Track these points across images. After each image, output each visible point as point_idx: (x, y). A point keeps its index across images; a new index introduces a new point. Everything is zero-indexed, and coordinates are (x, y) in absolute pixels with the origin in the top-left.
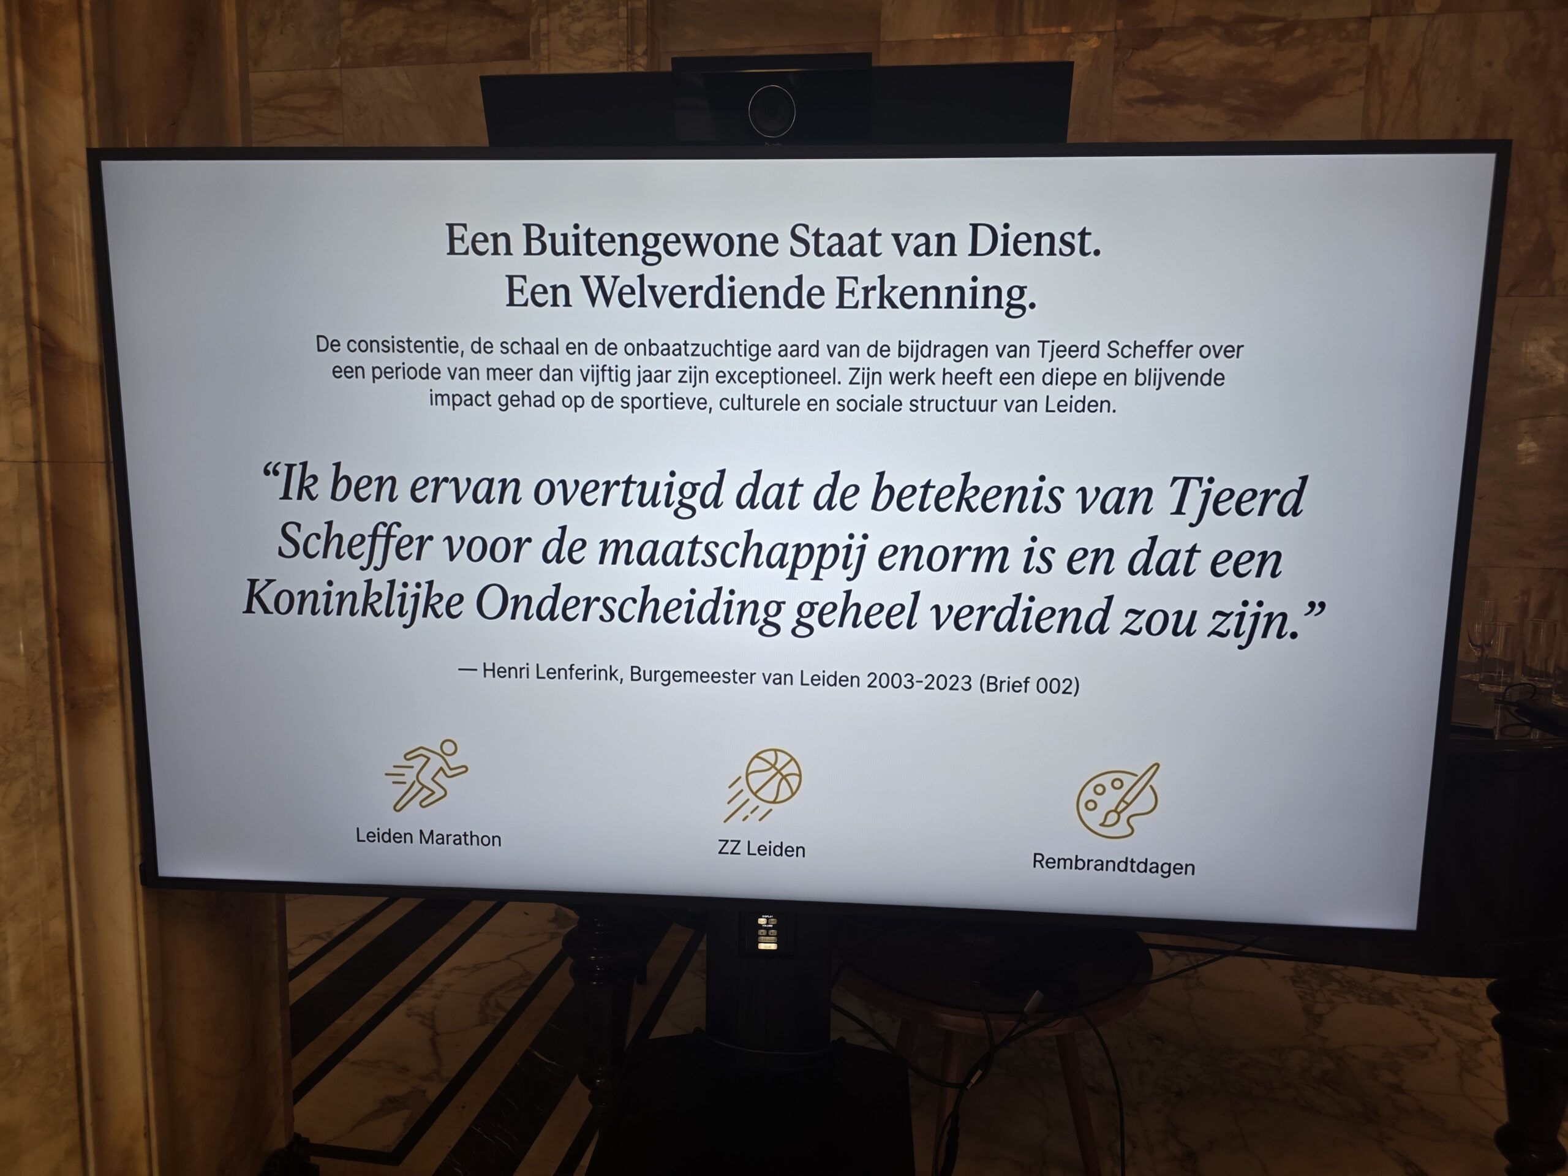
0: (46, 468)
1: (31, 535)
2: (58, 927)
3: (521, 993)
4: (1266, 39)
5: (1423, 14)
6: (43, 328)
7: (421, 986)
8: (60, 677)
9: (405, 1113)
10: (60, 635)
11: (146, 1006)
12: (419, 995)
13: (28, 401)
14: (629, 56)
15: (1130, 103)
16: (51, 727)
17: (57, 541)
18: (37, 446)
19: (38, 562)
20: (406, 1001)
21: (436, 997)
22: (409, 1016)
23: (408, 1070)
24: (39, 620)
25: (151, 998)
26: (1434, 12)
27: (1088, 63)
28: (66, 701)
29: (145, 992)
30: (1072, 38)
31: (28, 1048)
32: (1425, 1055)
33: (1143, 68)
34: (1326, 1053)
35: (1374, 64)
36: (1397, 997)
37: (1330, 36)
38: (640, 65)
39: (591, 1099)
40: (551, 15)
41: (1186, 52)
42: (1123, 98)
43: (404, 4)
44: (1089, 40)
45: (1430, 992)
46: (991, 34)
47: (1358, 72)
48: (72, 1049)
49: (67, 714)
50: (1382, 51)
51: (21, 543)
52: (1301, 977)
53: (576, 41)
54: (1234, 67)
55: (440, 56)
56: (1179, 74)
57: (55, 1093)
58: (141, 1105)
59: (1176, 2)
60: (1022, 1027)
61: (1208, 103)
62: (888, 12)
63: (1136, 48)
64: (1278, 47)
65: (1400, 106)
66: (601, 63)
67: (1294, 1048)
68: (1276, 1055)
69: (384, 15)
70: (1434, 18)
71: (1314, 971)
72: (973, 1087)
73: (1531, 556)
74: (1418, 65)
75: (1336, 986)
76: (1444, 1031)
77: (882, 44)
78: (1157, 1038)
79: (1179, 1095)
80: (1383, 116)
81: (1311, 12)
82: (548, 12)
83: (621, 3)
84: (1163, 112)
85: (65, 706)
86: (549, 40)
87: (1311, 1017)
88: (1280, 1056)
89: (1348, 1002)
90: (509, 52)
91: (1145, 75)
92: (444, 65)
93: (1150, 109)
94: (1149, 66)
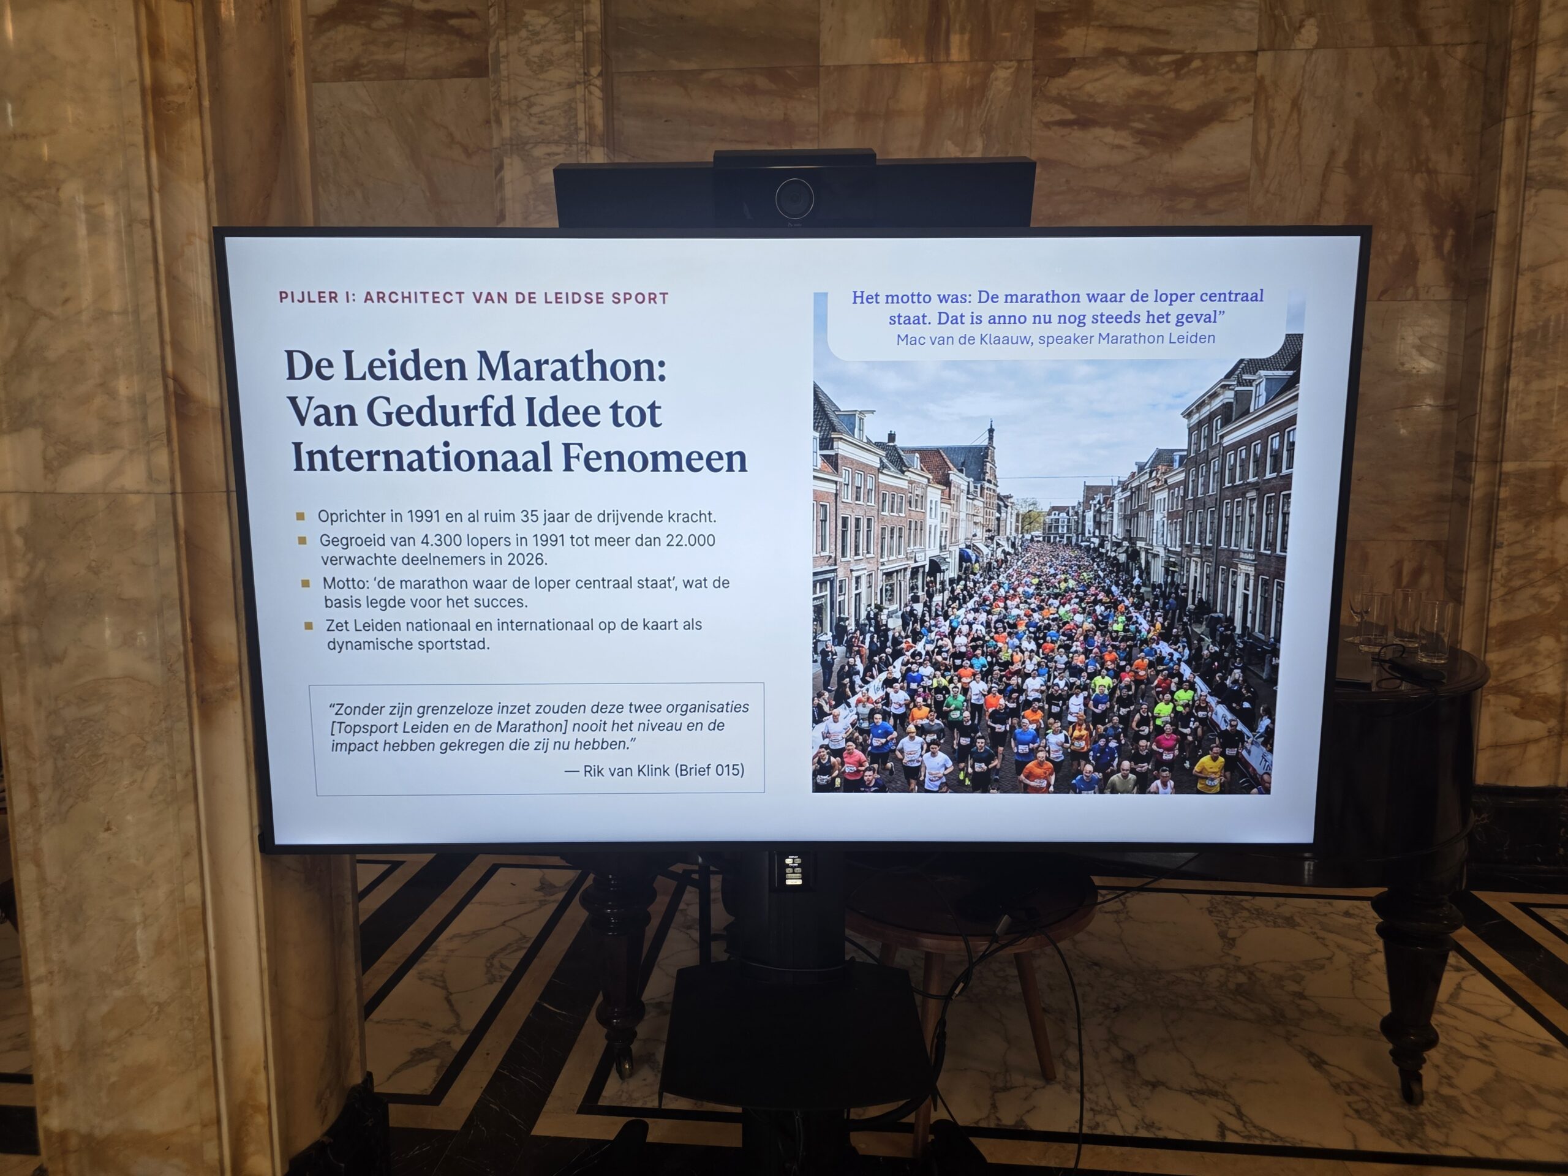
0: (180, 498)
1: (168, 555)
2: (192, 890)
3: (521, 955)
4: (1167, 69)
5: (1303, 49)
6: (176, 379)
7: (427, 953)
8: (193, 676)
9: (435, 1062)
10: (192, 640)
11: (264, 956)
13: (165, 441)
14: (586, 77)
15: (1048, 125)
16: (186, 719)
17: (189, 561)
18: (173, 480)
19: (175, 579)
20: (416, 966)
21: (443, 962)
22: (420, 980)
23: (430, 1026)
24: (176, 627)
25: (268, 949)
26: (1312, 47)
27: (1009, 89)
28: (198, 697)
29: (264, 945)
30: (994, 65)
31: (163, 997)
32: (1322, 967)
33: (1059, 94)
34: (1239, 969)
35: (1261, 93)
36: (1298, 919)
37: (1222, 67)
38: (596, 86)
39: (607, 1037)
40: (510, 38)
41: (1097, 80)
42: (1041, 121)
43: (363, 22)
44: (1010, 68)
45: (1325, 915)
46: (921, 59)
47: (1247, 100)
48: (206, 995)
49: (199, 708)
50: (1267, 82)
51: (158, 563)
52: (1215, 908)
53: (535, 63)
54: (1140, 94)
55: (399, 72)
56: (1091, 100)
57: (188, 1035)
58: (262, 1042)
59: (1087, 35)
60: (995, 946)
61: (1117, 127)
62: (826, 38)
63: (1052, 76)
64: (1178, 77)
65: (1285, 132)
66: (559, 84)
67: (1212, 967)
68: (1197, 973)
69: (342, 32)
70: (1312, 53)
71: (1227, 903)
72: (957, 996)
73: (1403, 530)
74: (1299, 95)
75: (1246, 914)
76: (1338, 946)
77: (821, 69)
78: (1096, 964)
79: (1117, 1010)
80: (1269, 139)
81: (1206, 46)
82: (507, 35)
83: (577, 27)
84: (1077, 134)
85: (197, 701)
86: (508, 62)
87: (1226, 940)
88: (1201, 974)
89: (1257, 927)
90: (466, 70)
91: (1060, 100)
92: (403, 81)
93: (1066, 131)
94: (1065, 93)
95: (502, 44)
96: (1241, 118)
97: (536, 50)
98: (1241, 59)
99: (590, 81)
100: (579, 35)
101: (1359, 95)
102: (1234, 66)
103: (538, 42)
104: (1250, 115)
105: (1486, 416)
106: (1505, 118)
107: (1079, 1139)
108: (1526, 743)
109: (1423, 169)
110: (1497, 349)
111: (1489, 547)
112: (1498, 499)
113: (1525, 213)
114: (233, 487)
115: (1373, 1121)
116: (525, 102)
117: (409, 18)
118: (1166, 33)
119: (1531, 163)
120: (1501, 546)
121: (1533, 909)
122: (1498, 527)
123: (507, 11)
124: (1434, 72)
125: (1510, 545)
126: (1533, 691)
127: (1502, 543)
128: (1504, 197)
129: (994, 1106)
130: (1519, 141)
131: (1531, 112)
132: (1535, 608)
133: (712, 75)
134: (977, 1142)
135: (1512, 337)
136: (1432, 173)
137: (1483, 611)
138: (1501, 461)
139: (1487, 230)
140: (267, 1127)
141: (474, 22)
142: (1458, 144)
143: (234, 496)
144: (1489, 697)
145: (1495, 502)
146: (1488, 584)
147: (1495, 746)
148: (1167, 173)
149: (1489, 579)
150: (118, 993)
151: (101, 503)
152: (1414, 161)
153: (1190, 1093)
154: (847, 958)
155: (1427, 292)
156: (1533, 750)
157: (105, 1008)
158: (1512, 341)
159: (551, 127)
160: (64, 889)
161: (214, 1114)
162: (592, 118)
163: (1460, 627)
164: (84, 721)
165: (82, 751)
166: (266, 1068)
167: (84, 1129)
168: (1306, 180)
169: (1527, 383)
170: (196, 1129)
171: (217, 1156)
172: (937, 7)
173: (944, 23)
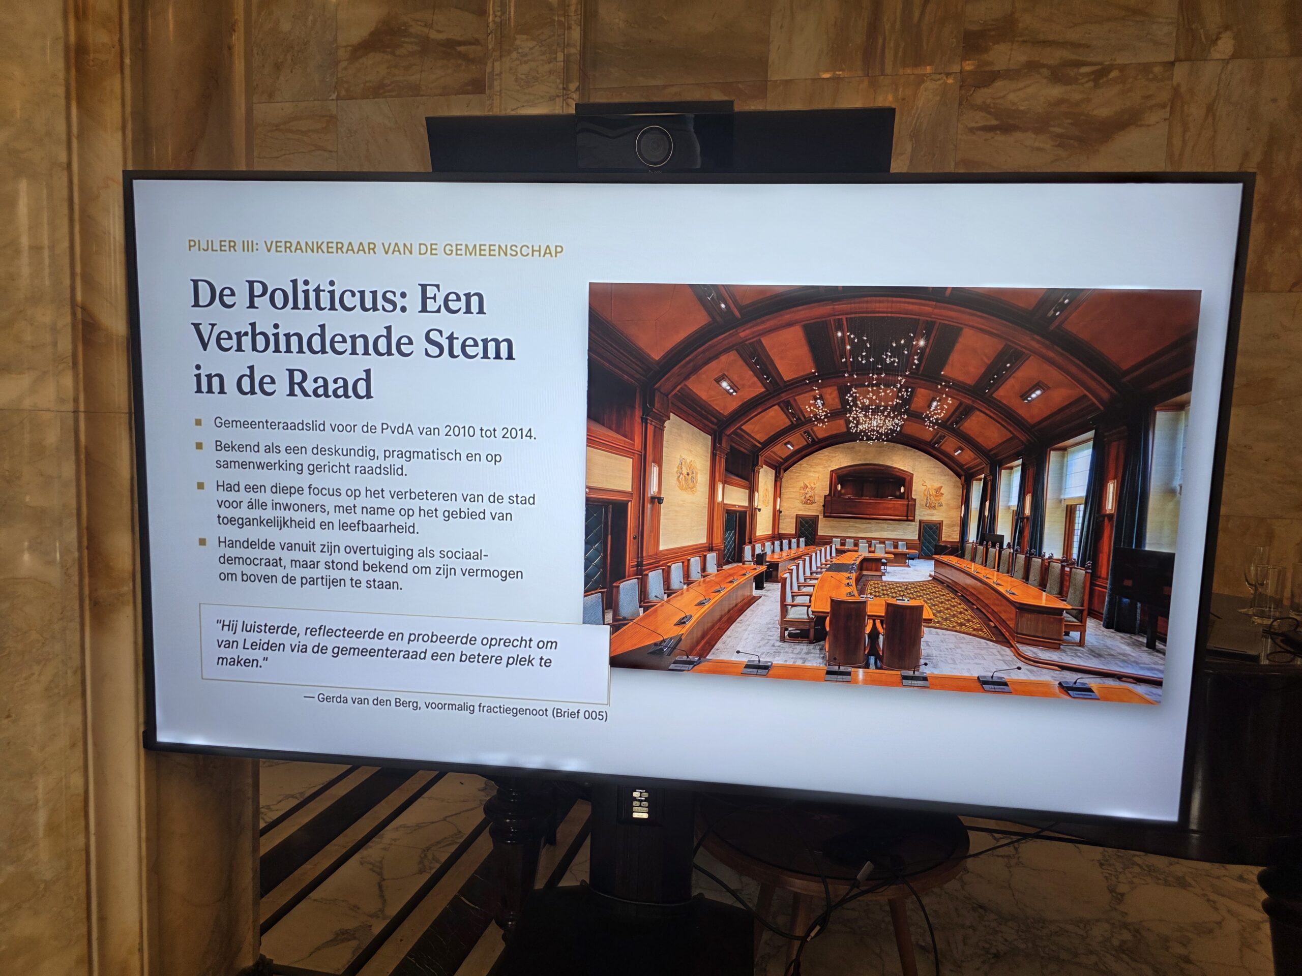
0: (82, 416)
1: (68, 470)
2: (77, 780)
3: (454, 848)
4: (1086, 79)
5: (1219, 59)
6: (84, 308)
7: (374, 839)
8: (86, 581)
9: (353, 944)
10: (88, 548)
11: (144, 845)
14: (565, 92)
15: (972, 131)
16: (78, 620)
17: (89, 474)
18: (76, 400)
19: (73, 490)
20: (360, 852)
21: (385, 849)
23: (359, 908)
24: (72, 536)
26: (1227, 57)
27: (938, 98)
28: (90, 600)
29: (143, 834)
30: (925, 78)
31: (48, 875)
32: (1211, 931)
33: (984, 102)
34: (1125, 925)
35: (1176, 101)
36: (1190, 881)
37: (1140, 77)
38: (573, 99)
39: (504, 938)
40: (504, 59)
41: (1019, 90)
42: (966, 127)
43: (388, 50)
44: (939, 79)
45: (1219, 879)
46: (859, 73)
47: (1163, 106)
48: (84, 879)
50: (1183, 89)
51: (60, 476)
52: (1107, 861)
53: (522, 80)
54: (1060, 102)
55: (415, 90)
56: (1013, 108)
57: (69, 913)
58: (137, 927)
59: (1011, 50)
60: (855, 891)
61: (1038, 131)
62: (773, 57)
63: (978, 87)
64: (1096, 86)
65: (1199, 135)
66: (542, 97)
67: (1097, 921)
68: (1082, 926)
69: (372, 58)
70: (1228, 63)
71: (1119, 857)
72: (813, 939)
74: (1214, 101)
75: (1137, 870)
76: (1229, 911)
77: (769, 83)
78: (981, 907)
79: (996, 956)
80: (1184, 142)
81: (1125, 58)
82: (501, 56)
83: (559, 49)
84: (1000, 138)
85: (90, 604)
86: (501, 79)
87: (1114, 894)
88: (1085, 927)
89: (1147, 884)
90: (470, 88)
91: (985, 108)
92: (418, 98)
93: (989, 135)
94: (988, 101)
95: (497, 64)
96: (1157, 123)
97: (524, 68)
98: (1157, 70)
99: (568, 94)
100: (560, 57)
101: (1274, 101)
102: (1151, 76)
103: (526, 62)
104: (1165, 119)
114: (133, 410)
117: (426, 46)
118: (1088, 46)
123: (502, 37)
133: (673, 89)
141: (478, 48)
143: (133, 417)
150: (10, 869)
151: (16, 419)
154: (694, 895)
172: (873, 29)
173: (880, 41)
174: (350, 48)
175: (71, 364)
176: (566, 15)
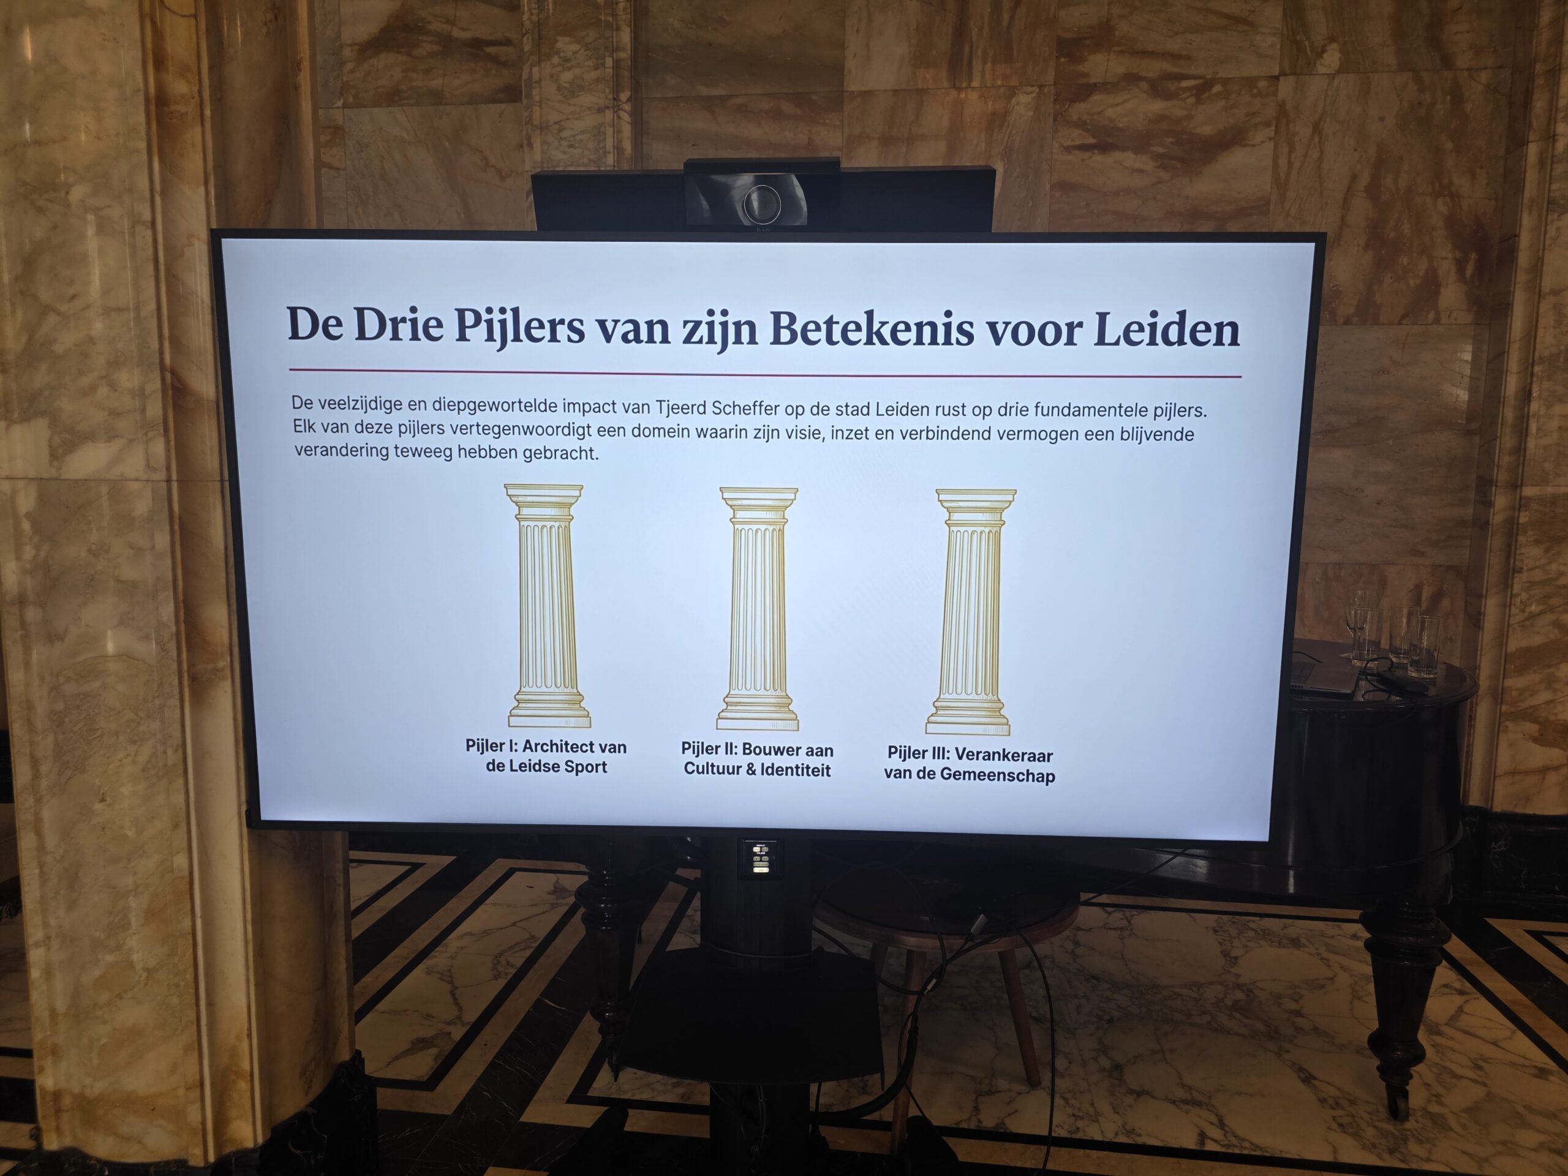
0: (175, 485)
1: (163, 540)
2: (181, 861)
3: (528, 953)
4: (1188, 94)
5: (1325, 74)
6: (173, 374)
7: (437, 949)
8: (184, 655)
9: (434, 1051)
10: (185, 622)
11: (249, 927)
12: (435, 957)
14: (615, 103)
15: (1068, 149)
16: (178, 696)
17: (183, 544)
18: (168, 468)
19: (169, 564)
20: (424, 961)
21: (452, 958)
22: (428, 973)
23: (433, 1017)
24: (169, 610)
25: (253, 922)
26: (1334, 72)
27: (1031, 113)
28: (189, 675)
29: (249, 916)
30: (1016, 91)
31: (152, 963)
32: (1323, 987)
33: (1080, 118)
34: (1239, 986)
35: (1283, 116)
36: (1304, 941)
37: (1243, 92)
38: (625, 111)
39: (601, 1031)
40: (543, 64)
41: (1118, 105)
42: (1062, 145)
43: (403, 50)
44: (1031, 93)
45: (1333, 937)
46: (946, 84)
47: (1268, 125)
48: (192, 962)
49: (189, 685)
50: (1289, 106)
51: (153, 547)
52: (1221, 927)
53: (566, 88)
54: (1161, 118)
55: (437, 98)
56: (1111, 125)
57: (175, 1000)
58: (245, 1010)
59: (1108, 61)
60: (970, 944)
61: (1137, 151)
62: (851, 64)
63: (1073, 101)
64: (1199, 101)
65: (1305, 156)
66: (590, 109)
67: (1211, 983)
68: (1195, 989)
69: (384, 60)
70: (1334, 78)
71: (1234, 923)
72: (929, 991)
73: (1423, 554)
74: (1320, 119)
75: (1251, 934)
76: (1341, 967)
77: (845, 94)
78: (1094, 978)
79: (1110, 1021)
80: (1290, 164)
81: (1227, 71)
82: (540, 61)
83: (607, 54)
84: (1097, 158)
85: (188, 680)
86: (541, 87)
87: (1228, 958)
88: (1198, 990)
89: (1261, 947)
90: (502, 95)
91: (1081, 124)
92: (441, 107)
93: (1086, 155)
94: (1085, 117)
95: (535, 70)
96: (1262, 142)
97: (567, 76)
98: (1262, 84)
99: (619, 106)
100: (609, 62)
101: (1382, 119)
102: (1255, 91)
103: (569, 69)
104: (1270, 139)
105: (1508, 441)
106: (1528, 142)
107: (1049, 1141)
108: (1544, 771)
109: (1446, 193)
110: (1518, 373)
111: (1509, 572)
112: (1518, 524)
113: (1548, 236)
114: (226, 477)
115: (1356, 1135)
116: (556, 127)
117: (447, 45)
118: (1189, 58)
119: (1554, 187)
120: (1520, 571)
121: (1547, 937)
122: (1518, 552)
123: (540, 38)
124: (1458, 98)
125: (1530, 570)
126: (1552, 718)
127: (1522, 568)
128: (1527, 221)
129: (976, 1109)
130: (1542, 164)
131: (1555, 135)
132: (1554, 634)
133: (739, 100)
134: (951, 1142)
135: (1533, 361)
136: (1455, 197)
137: (1502, 636)
138: (1522, 486)
139: (1509, 254)
140: (248, 1093)
141: (510, 50)
142: (1481, 168)
143: (227, 484)
144: (1508, 723)
145: (1515, 526)
146: (1508, 609)
147: (1514, 773)
148: (1187, 197)
149: (1508, 604)
150: (110, 958)
151: (104, 490)
152: (1437, 185)
153: (1174, 1102)
154: (814, 948)
155: (1449, 316)
156: (1552, 778)
157: (97, 973)
158: (1533, 365)
159: (580, 150)
160: (62, 857)
161: (198, 1077)
162: (620, 141)
163: (1479, 652)
164: (82, 696)
165: (80, 725)
166: (249, 1036)
167: (77, 1089)
168: (1327, 204)
169: (1548, 407)
170: (181, 1092)
171: (199, 1119)
172: (960, 33)
173: (967, 49)
174: (357, 47)
175: (162, 431)
176: (614, 15)
